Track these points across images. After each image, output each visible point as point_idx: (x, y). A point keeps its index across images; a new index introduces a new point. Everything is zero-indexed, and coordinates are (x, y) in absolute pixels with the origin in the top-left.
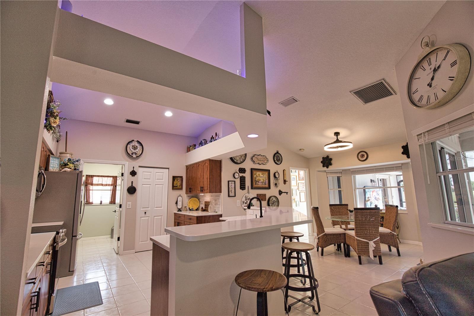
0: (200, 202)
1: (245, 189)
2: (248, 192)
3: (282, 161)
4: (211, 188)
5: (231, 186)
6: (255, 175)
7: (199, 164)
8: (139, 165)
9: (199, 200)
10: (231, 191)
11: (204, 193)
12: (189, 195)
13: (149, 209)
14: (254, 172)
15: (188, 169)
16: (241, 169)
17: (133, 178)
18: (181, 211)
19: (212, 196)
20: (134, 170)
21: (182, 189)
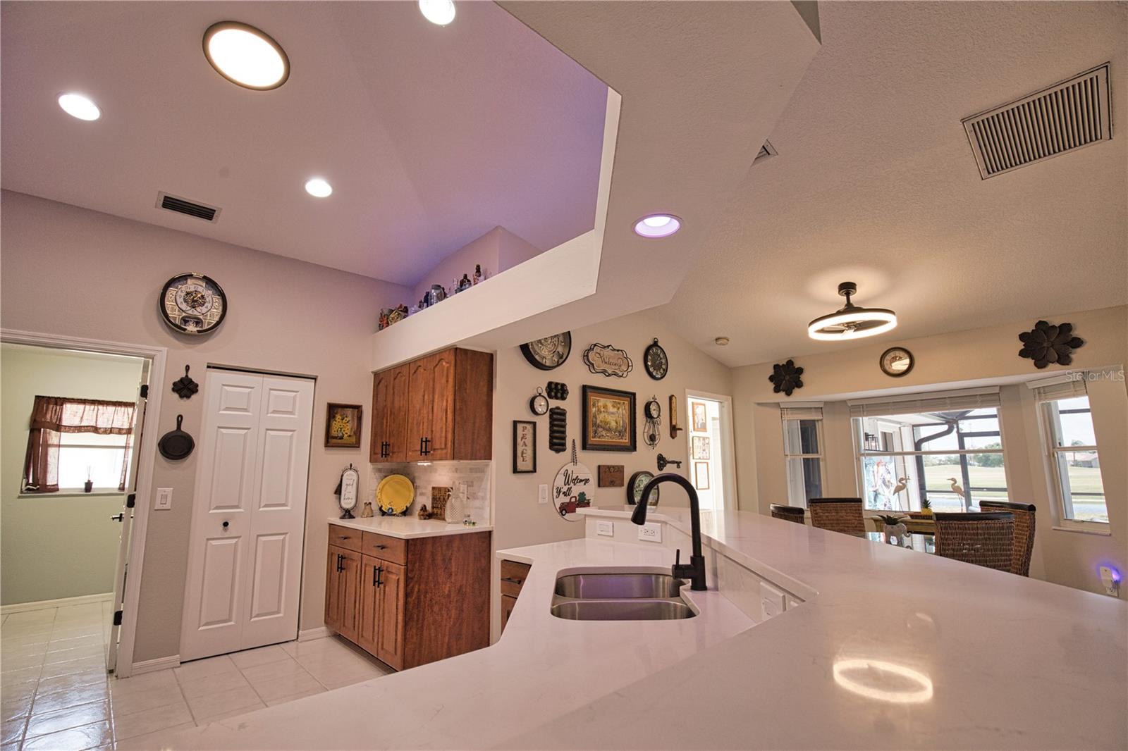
0: (416, 488)
1: (564, 450)
2: (574, 460)
3: (665, 370)
4: (456, 445)
5: (522, 438)
6: (594, 405)
7: (419, 364)
8: (210, 361)
9: (413, 482)
10: (523, 453)
11: (432, 460)
12: (380, 465)
13: (241, 510)
14: (592, 398)
15: (379, 383)
16: (553, 386)
17: (185, 402)
18: (354, 518)
19: (456, 470)
20: (189, 376)
21: (359, 447)
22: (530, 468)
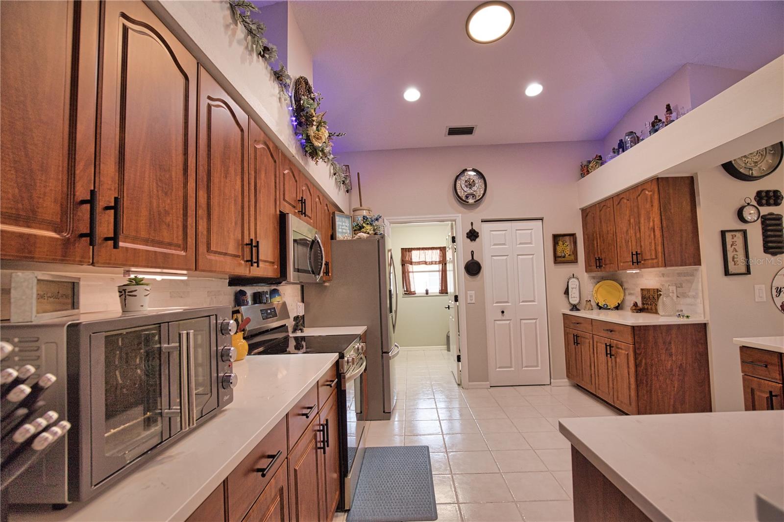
0: (624, 290)
4: (666, 255)
5: (732, 246)
7: (622, 196)
8: (482, 218)
9: (622, 286)
10: (733, 258)
11: (640, 268)
13: (510, 304)
15: (587, 216)
16: (763, 194)
17: (473, 243)
18: (580, 310)
19: (663, 275)
20: (474, 228)
21: (577, 262)
22: (743, 270)
